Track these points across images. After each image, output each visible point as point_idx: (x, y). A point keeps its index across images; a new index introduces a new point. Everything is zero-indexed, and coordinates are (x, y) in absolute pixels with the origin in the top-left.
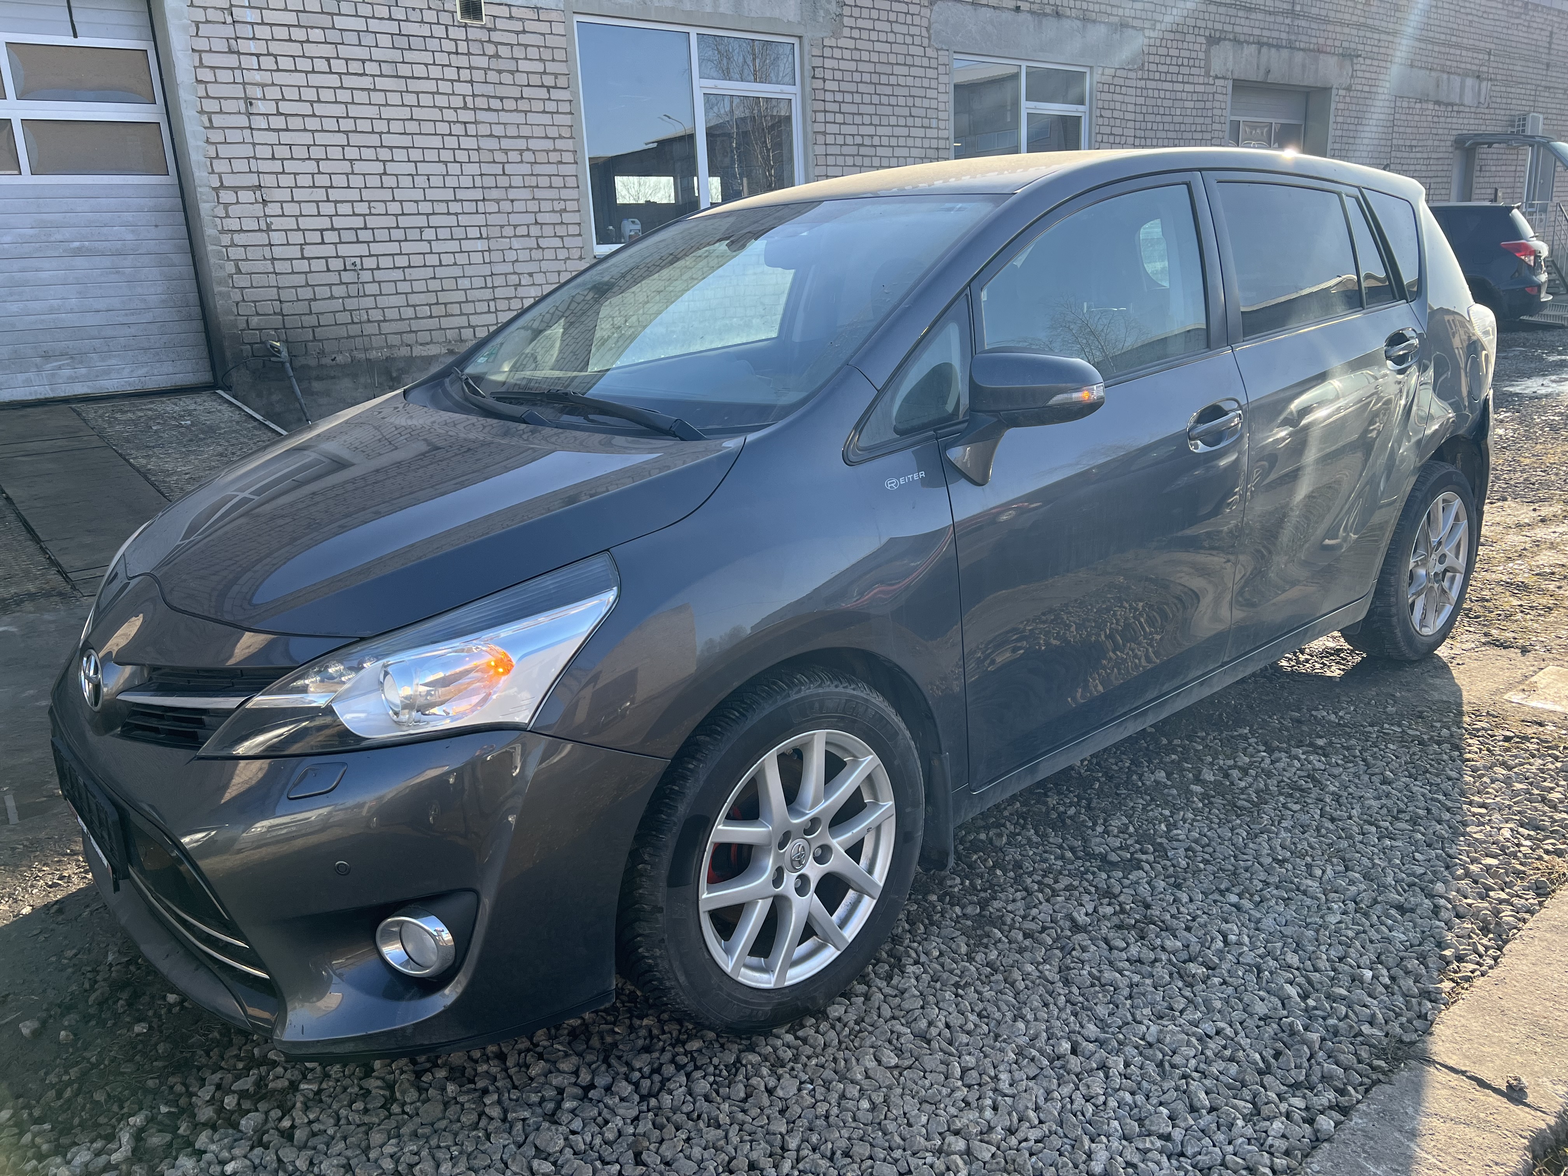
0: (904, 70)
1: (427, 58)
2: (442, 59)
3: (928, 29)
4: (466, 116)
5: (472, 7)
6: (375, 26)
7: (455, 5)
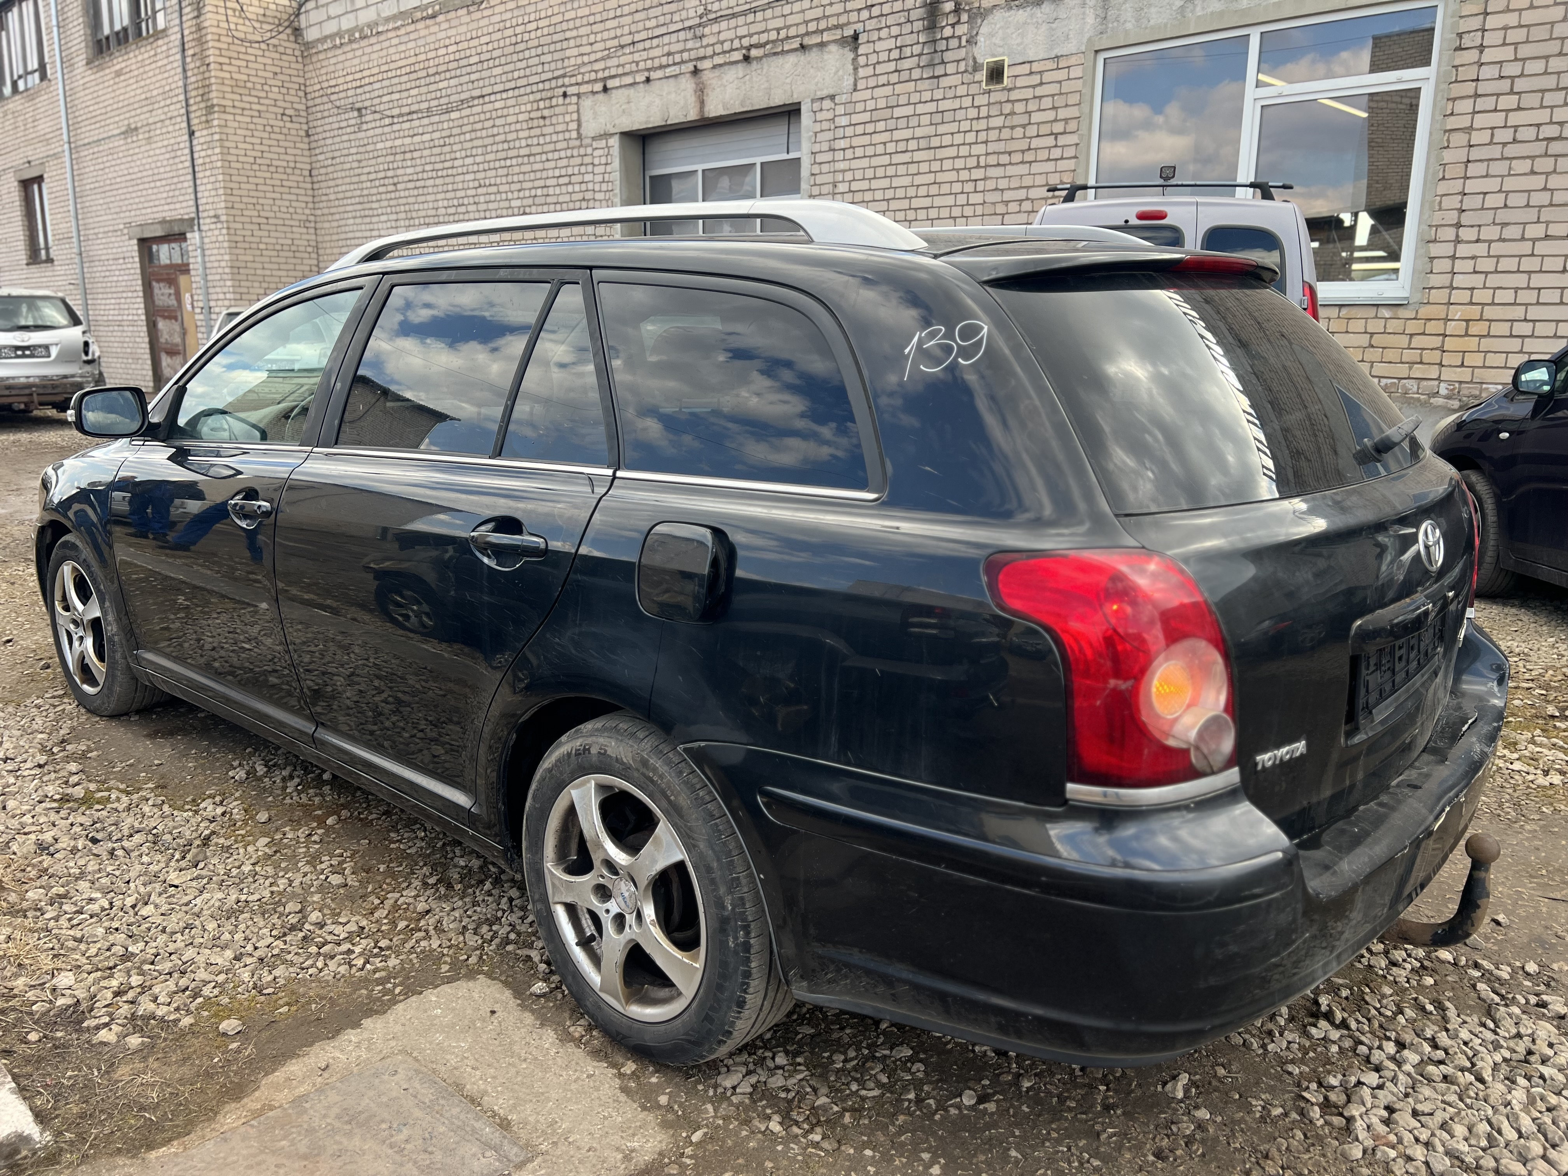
1: (954, 127)
2: (965, 126)
4: (978, 174)
5: (996, 73)
6: (920, 109)
7: (982, 75)
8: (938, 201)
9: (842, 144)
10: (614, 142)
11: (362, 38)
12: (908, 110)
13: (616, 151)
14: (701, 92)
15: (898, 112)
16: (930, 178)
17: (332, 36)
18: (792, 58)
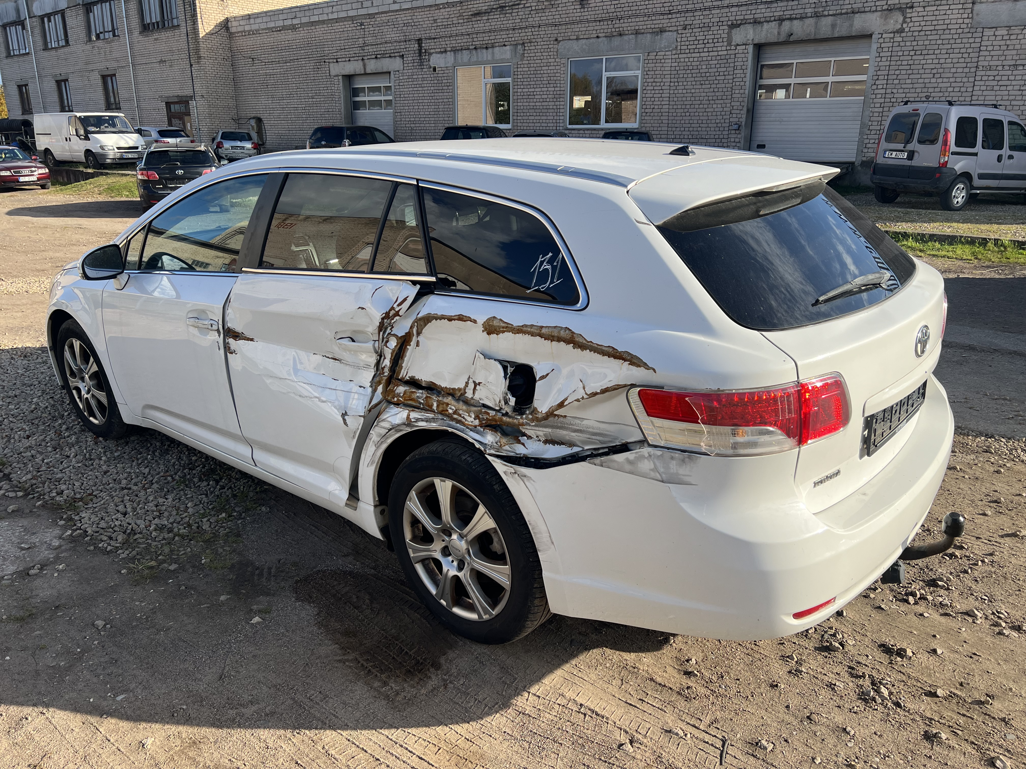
0: (547, 68)
1: (426, 82)
2: (429, 82)
3: (557, 52)
4: (433, 95)
5: (435, 69)
6: (419, 76)
7: (432, 69)
8: (425, 101)
9: (401, 84)
10: (340, 78)
11: (253, 34)
12: (416, 77)
13: (341, 80)
14: (364, 66)
15: (414, 77)
16: (422, 95)
17: (241, 32)
18: (388, 59)
